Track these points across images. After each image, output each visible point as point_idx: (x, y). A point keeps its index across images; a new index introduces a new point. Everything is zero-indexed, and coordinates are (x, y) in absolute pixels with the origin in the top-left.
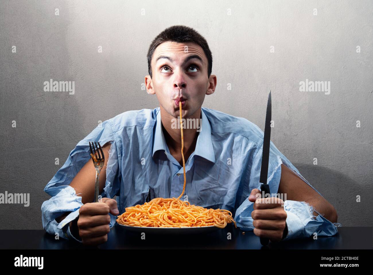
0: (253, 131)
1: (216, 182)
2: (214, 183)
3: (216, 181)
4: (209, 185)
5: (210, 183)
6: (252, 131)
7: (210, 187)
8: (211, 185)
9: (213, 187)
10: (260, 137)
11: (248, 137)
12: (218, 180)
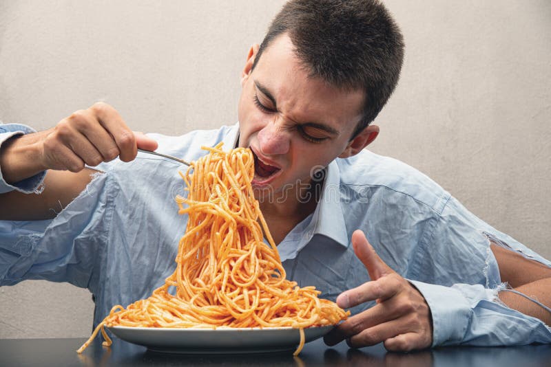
0: (422, 183)
1: (340, 284)
2: (336, 286)
3: (342, 282)
4: (327, 287)
5: (329, 285)
6: (420, 184)
7: (329, 292)
8: (330, 289)
9: (332, 293)
10: (437, 195)
11: (415, 195)
12: (346, 280)
